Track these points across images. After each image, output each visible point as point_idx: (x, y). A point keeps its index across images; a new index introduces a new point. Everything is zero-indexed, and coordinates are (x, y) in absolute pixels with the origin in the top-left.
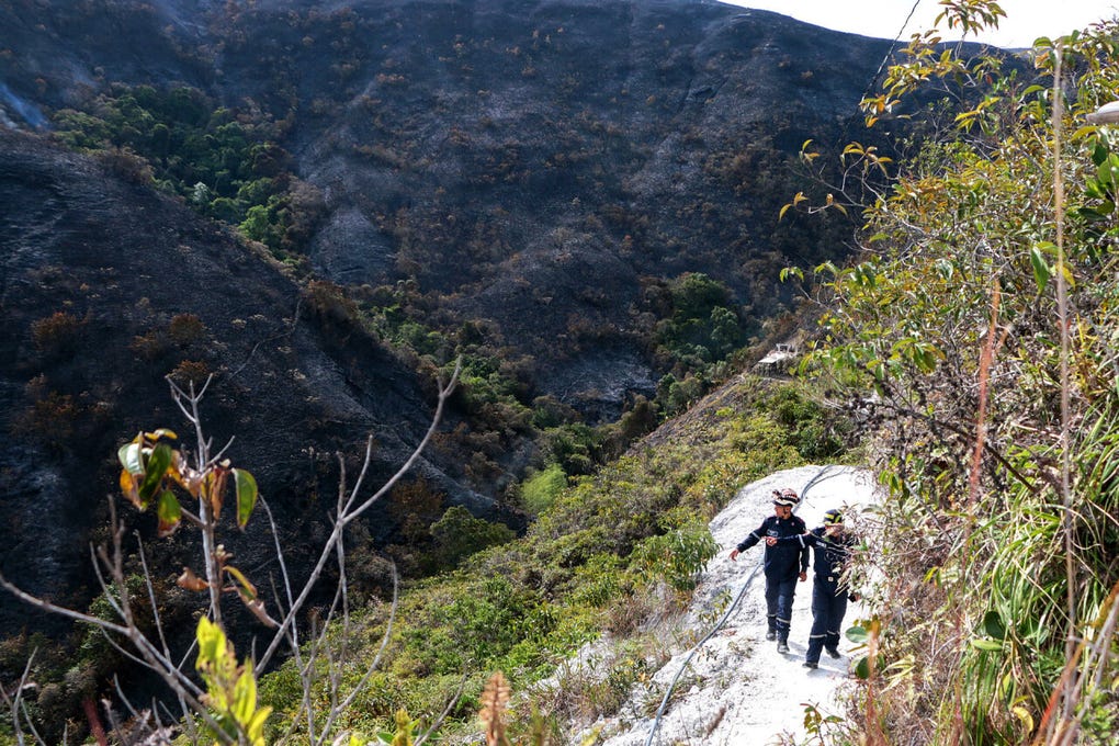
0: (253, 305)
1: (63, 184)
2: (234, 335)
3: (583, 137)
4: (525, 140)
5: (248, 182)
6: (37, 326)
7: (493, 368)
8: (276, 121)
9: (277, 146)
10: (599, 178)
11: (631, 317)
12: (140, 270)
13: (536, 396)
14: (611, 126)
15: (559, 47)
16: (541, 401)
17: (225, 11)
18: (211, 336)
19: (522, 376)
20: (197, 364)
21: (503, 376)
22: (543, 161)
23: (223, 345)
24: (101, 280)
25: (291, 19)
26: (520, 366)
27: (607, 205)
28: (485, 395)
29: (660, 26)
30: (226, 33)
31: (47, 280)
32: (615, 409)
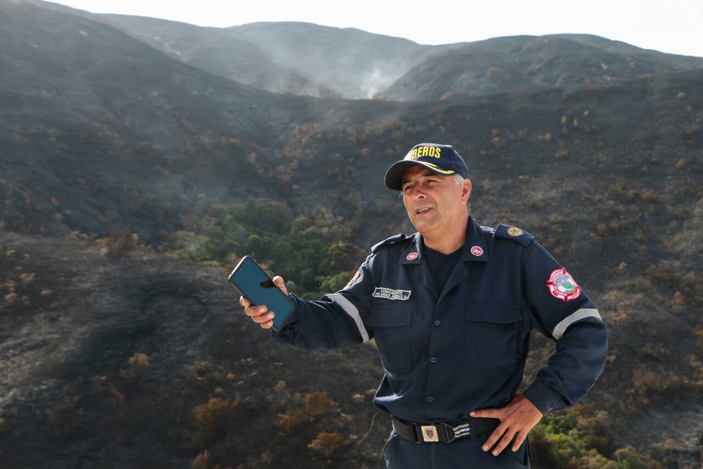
0: (366, 381)
1: (204, 293)
2: (354, 408)
3: (621, 206)
4: (567, 215)
5: (329, 277)
6: (199, 410)
7: (571, 425)
8: (346, 223)
9: (350, 244)
10: (641, 242)
11: (694, 369)
12: (273, 359)
13: (615, 450)
14: (646, 193)
15: (587, 128)
16: (621, 454)
17: (295, 135)
18: (339, 410)
19: (599, 430)
20: (332, 435)
21: (581, 433)
22: (586, 232)
23: (350, 418)
24: (242, 370)
25: (350, 135)
26: (596, 422)
27: (653, 266)
28: (569, 450)
29: (680, 94)
30: (297, 153)
31: (201, 373)
32: (692, 458)
